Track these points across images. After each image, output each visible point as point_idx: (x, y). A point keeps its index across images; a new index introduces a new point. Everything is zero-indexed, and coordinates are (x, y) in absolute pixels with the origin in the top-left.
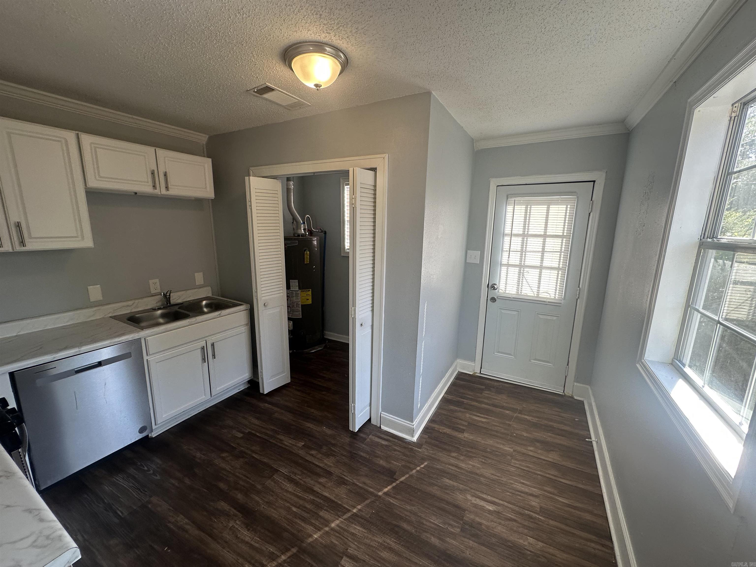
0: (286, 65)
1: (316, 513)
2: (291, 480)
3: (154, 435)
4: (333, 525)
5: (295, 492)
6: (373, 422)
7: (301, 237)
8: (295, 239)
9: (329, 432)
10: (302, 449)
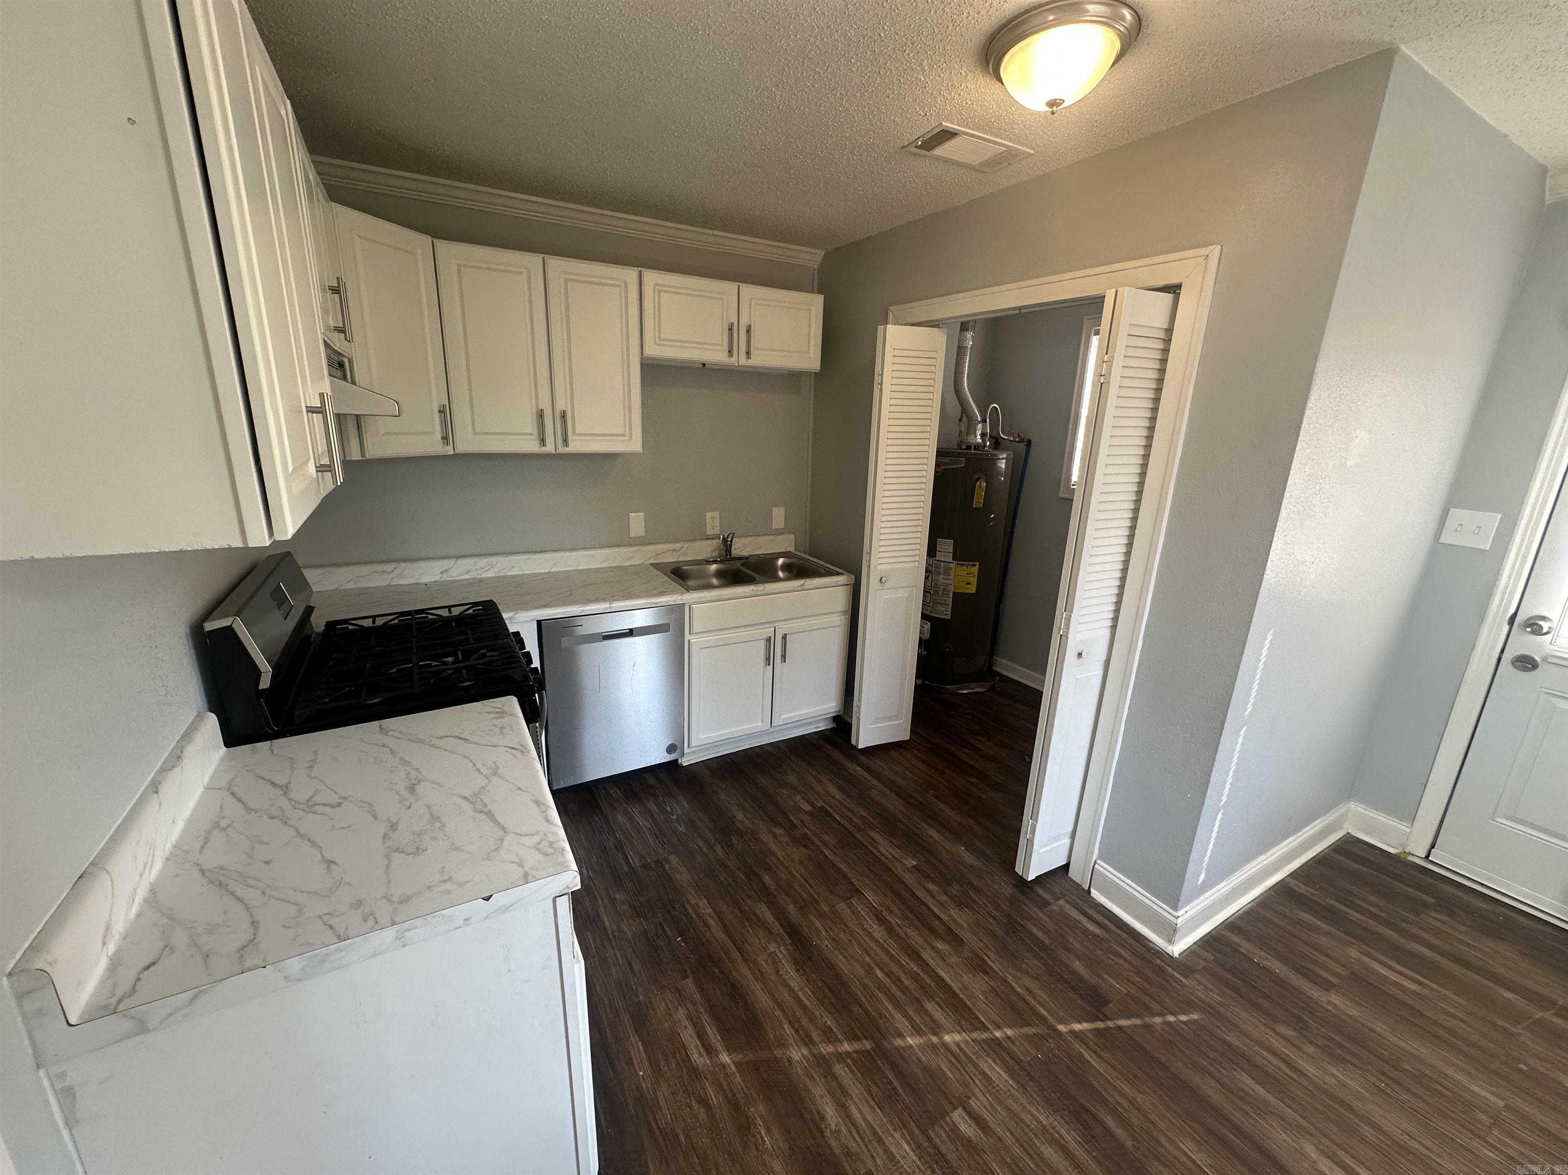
0: (988, 71)
1: (918, 1001)
2: (881, 920)
3: (685, 762)
4: (947, 1038)
5: (884, 944)
6: (1074, 873)
7: (972, 451)
8: (960, 455)
9: (969, 859)
10: (911, 872)
